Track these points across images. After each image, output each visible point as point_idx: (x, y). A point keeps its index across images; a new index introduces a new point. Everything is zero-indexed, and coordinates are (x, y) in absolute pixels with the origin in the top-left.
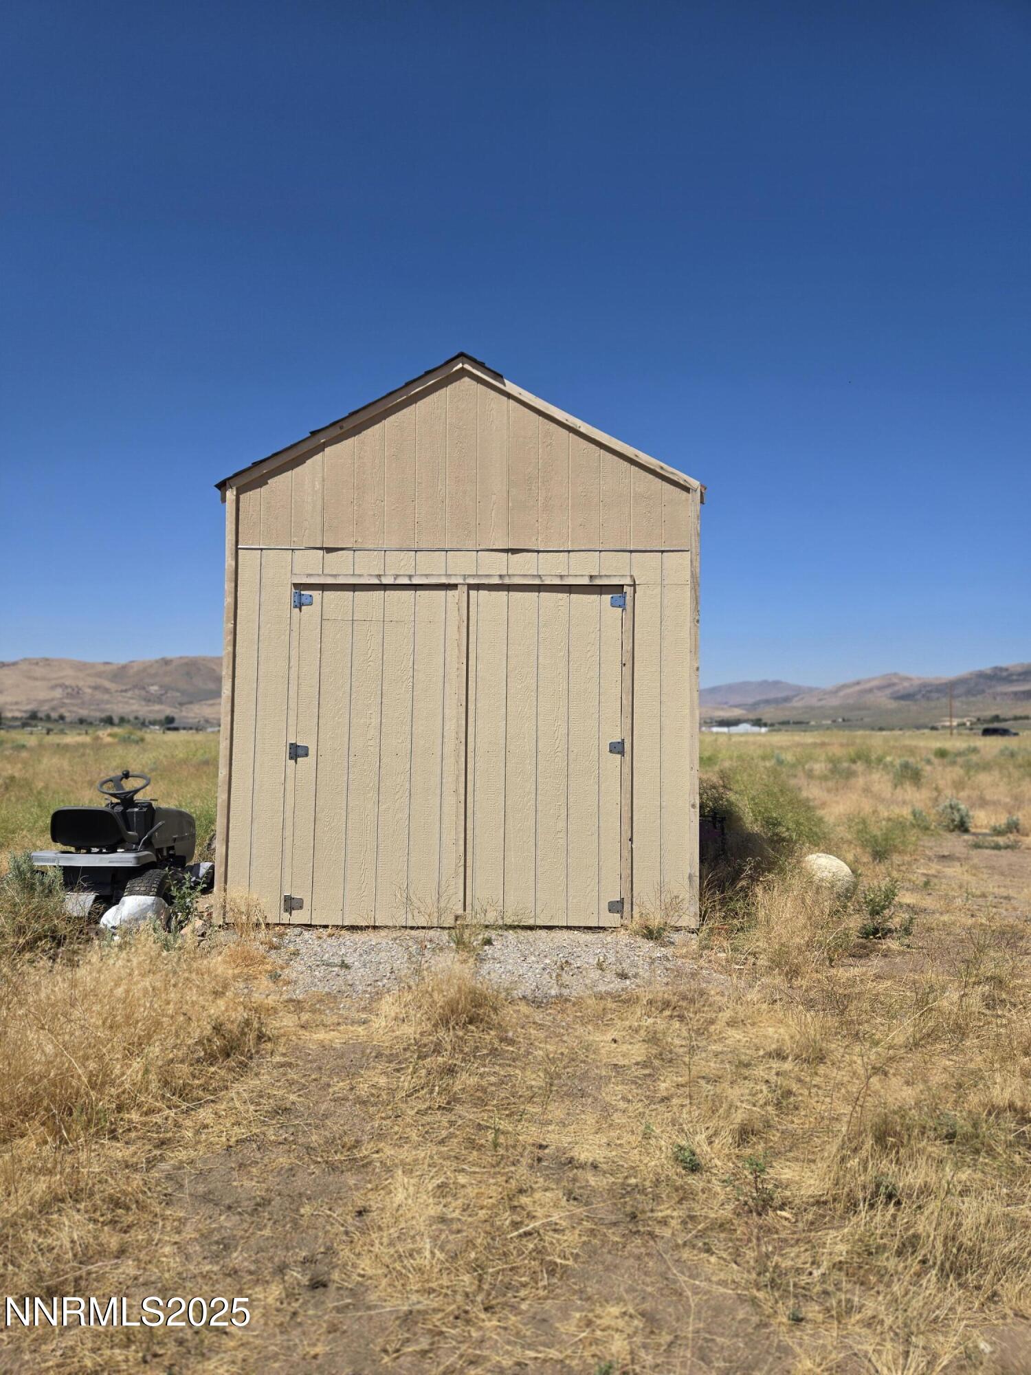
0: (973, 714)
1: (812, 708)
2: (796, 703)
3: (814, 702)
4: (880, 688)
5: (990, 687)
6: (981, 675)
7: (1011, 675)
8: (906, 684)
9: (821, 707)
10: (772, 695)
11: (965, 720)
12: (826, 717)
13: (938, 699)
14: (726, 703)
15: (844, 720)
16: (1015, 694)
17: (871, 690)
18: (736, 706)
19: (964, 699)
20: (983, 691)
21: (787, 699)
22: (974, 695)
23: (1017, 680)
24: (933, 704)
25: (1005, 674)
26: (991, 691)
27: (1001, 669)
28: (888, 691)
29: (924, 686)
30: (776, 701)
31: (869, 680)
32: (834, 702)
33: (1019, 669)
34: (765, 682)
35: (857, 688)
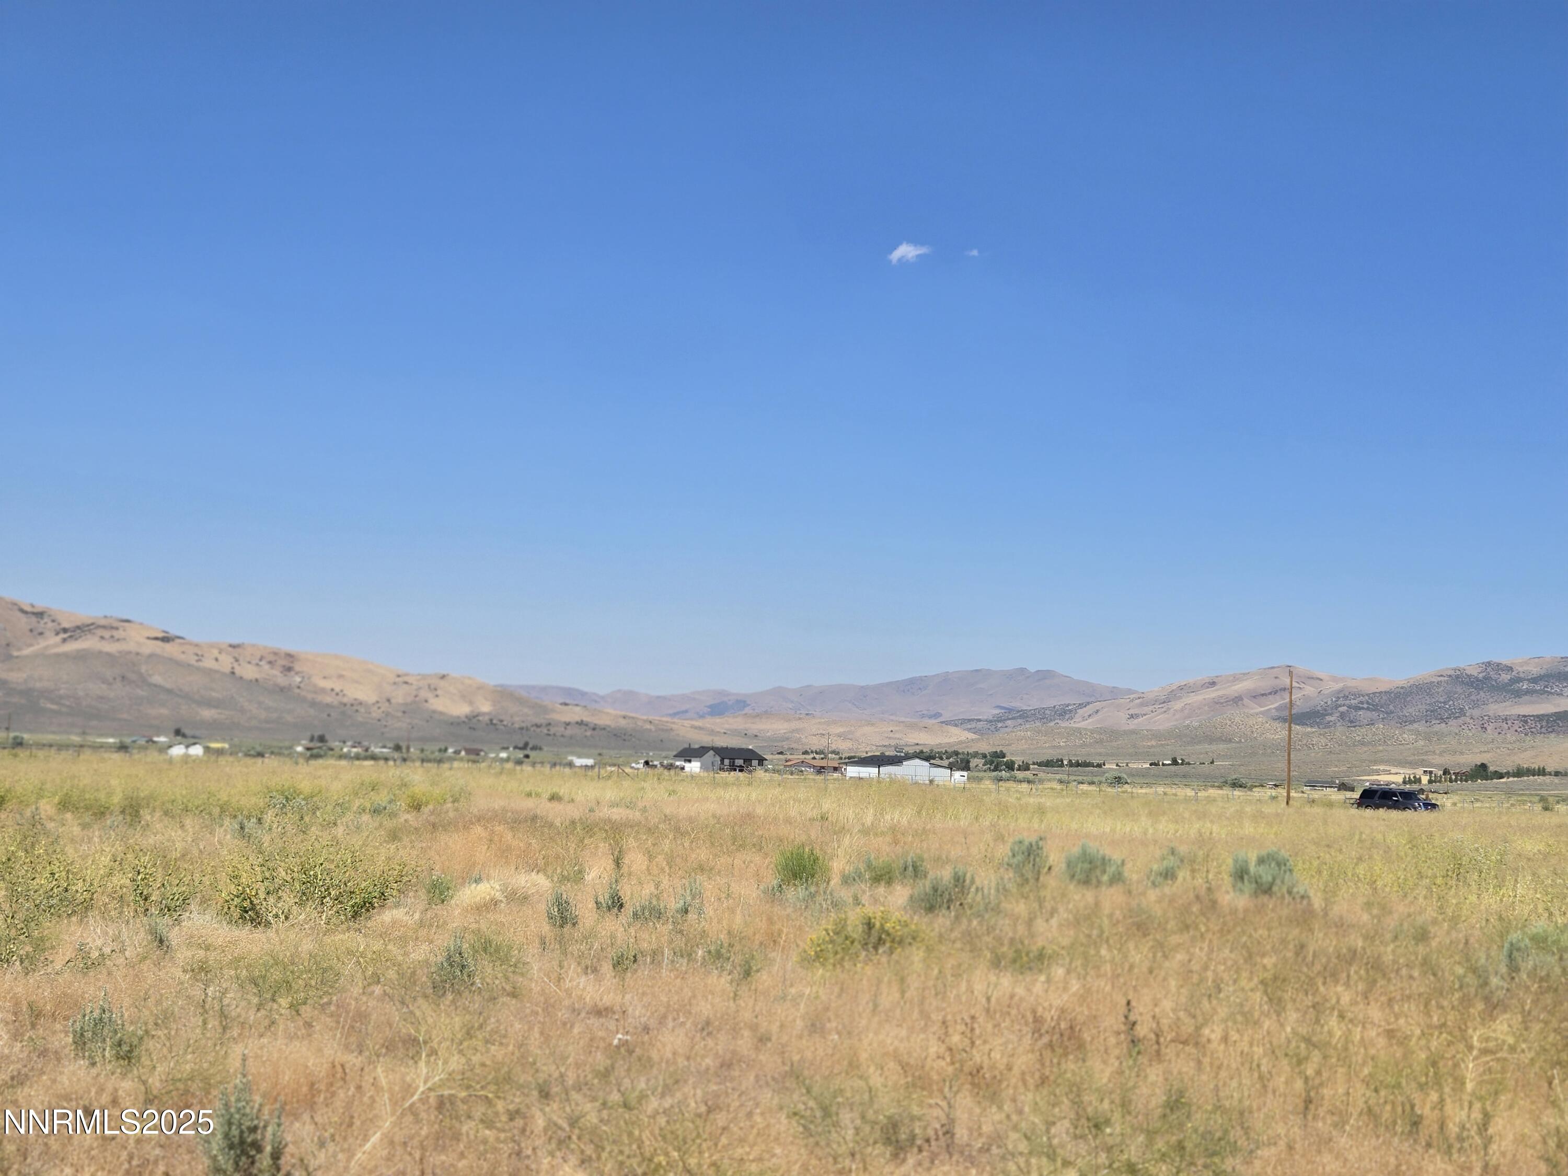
0: (1438, 760)
1: (1113, 734)
2: (1082, 722)
3: (1118, 718)
4: (1258, 696)
5: (1475, 704)
6: (1460, 679)
7: (1519, 680)
8: (1309, 690)
9: (1133, 732)
10: (1032, 703)
11: (1419, 772)
12: (1137, 755)
13: (1372, 723)
14: (937, 715)
15: (1175, 762)
16: (1524, 719)
17: (1237, 700)
18: (955, 724)
19: (1420, 727)
20: (1462, 712)
21: (1064, 712)
22: (1443, 720)
23: (1528, 692)
24: (1358, 734)
25: (1505, 677)
26: (1476, 712)
27: (1499, 668)
28: (1274, 704)
29: (1343, 695)
30: (1042, 715)
31: (1236, 679)
32: (1162, 721)
33: (1535, 671)
34: (1022, 671)
35: (1212, 694)
